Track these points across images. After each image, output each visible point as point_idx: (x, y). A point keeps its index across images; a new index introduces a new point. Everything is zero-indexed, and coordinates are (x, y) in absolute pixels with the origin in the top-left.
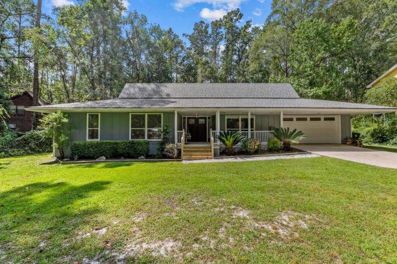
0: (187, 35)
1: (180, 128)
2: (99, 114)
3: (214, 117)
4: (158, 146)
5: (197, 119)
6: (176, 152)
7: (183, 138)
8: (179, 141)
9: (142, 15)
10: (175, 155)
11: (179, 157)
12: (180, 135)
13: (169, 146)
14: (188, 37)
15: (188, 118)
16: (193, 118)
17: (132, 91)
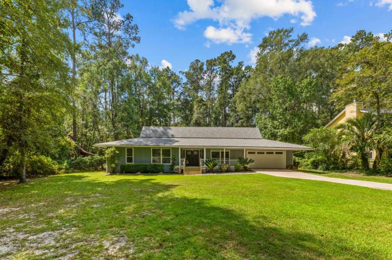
0: (184, 73)
1: (181, 158)
2: (133, 149)
3: (203, 150)
4: (169, 167)
5: (192, 152)
6: (180, 170)
7: (184, 163)
8: (182, 164)
9: (143, 57)
10: (180, 172)
11: (182, 172)
12: (182, 162)
13: (176, 167)
14: (184, 74)
15: (187, 151)
16: (189, 151)
17: (148, 132)
